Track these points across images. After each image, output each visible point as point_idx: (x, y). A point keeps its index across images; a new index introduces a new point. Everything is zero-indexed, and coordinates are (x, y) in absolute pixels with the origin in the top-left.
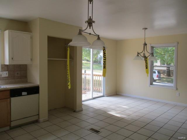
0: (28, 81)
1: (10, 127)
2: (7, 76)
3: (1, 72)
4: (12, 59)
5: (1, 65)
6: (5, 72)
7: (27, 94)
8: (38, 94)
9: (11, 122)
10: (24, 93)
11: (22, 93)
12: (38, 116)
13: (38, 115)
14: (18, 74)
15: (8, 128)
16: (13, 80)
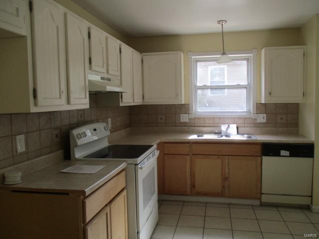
0: (300, 134)
1: (261, 201)
2: (265, 121)
3: (256, 115)
4: (270, 94)
5: (257, 104)
6: (262, 115)
7: (289, 155)
8: (312, 159)
9: (262, 195)
10: (283, 153)
11: (281, 151)
12: (310, 198)
13: (311, 196)
14: (282, 119)
15: (257, 202)
16: (273, 128)
